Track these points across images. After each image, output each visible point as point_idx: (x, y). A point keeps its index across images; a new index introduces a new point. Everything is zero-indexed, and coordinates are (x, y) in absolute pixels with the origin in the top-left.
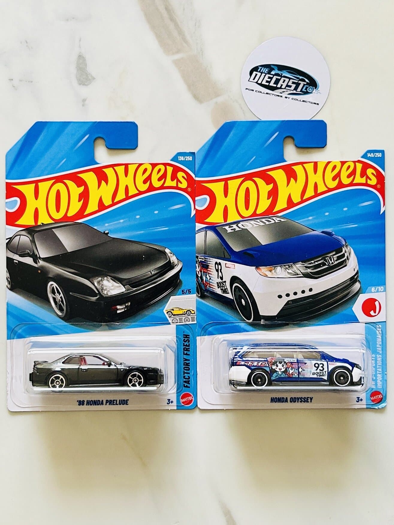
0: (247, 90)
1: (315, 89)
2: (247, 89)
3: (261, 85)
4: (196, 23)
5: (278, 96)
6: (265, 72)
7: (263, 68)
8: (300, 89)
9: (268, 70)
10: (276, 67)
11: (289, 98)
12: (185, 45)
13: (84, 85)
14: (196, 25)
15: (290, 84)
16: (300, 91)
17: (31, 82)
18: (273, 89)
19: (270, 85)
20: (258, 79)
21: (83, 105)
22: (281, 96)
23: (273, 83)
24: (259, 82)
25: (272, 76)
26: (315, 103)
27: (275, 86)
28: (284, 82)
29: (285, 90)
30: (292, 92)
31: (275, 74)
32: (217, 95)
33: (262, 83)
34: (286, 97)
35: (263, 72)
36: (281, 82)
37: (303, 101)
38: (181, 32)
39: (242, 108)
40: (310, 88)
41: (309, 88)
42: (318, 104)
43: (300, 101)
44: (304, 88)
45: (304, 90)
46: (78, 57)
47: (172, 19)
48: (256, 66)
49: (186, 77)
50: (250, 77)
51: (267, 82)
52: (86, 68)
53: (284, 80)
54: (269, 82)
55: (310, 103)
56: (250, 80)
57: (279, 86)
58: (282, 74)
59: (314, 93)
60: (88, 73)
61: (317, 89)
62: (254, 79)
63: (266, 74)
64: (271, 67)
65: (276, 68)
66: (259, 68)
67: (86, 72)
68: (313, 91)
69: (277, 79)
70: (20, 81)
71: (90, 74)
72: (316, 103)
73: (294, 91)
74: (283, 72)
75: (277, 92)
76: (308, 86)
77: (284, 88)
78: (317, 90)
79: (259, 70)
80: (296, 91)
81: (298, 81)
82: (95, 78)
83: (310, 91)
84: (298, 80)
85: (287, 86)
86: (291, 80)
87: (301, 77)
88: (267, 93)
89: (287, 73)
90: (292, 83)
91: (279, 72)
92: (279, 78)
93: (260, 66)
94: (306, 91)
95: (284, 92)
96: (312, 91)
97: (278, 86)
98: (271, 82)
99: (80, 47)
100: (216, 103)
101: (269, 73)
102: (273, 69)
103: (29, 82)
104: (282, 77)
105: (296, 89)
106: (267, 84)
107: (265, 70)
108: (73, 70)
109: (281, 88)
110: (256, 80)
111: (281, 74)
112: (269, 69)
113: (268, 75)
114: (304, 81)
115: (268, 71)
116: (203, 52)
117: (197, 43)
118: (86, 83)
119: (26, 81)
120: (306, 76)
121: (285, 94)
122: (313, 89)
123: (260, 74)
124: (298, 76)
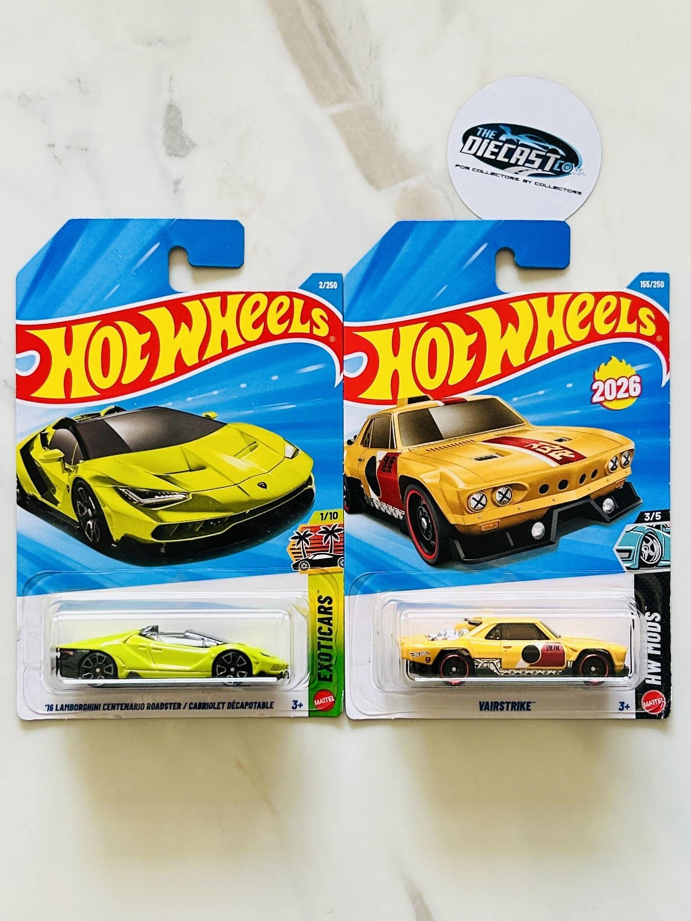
0: (457, 167)
1: (575, 167)
2: (459, 166)
3: (482, 158)
4: (371, 51)
5: (512, 178)
6: (490, 137)
7: (486, 130)
8: (550, 166)
9: (494, 133)
10: (508, 128)
12: (351, 88)
13: (175, 156)
14: (370, 55)
15: (532, 157)
16: (549, 171)
17: (87, 150)
18: (502, 166)
19: (497, 159)
20: (476, 149)
21: (175, 191)
22: (517, 179)
23: (504, 155)
24: (479, 154)
25: (501, 144)
26: (575, 192)
27: (506, 160)
28: (521, 154)
29: (523, 168)
30: (535, 172)
31: (506, 140)
32: (406, 176)
33: (484, 156)
34: (525, 181)
35: (486, 136)
36: (516, 155)
37: (555, 188)
38: (344, 67)
39: (447, 199)
40: (567, 165)
41: (565, 166)
42: (580, 193)
43: (549, 187)
44: (557, 165)
45: (555, 168)
46: (168, 107)
47: (329, 43)
48: (474, 126)
49: (353, 146)
50: (462, 145)
51: (493, 153)
52: (181, 126)
53: (522, 151)
54: (496, 154)
55: (566, 190)
56: (463, 151)
57: (513, 161)
58: (518, 141)
59: (574, 173)
60: (184, 136)
61: (577, 167)
62: (470, 149)
63: (491, 140)
64: (499, 127)
65: (508, 130)
66: (479, 129)
67: (182, 133)
68: (572, 171)
69: (509, 148)
70: (68, 147)
71: (187, 136)
72: (577, 191)
73: (539, 170)
74: (520, 137)
75: (509, 172)
77: (522, 164)
78: (579, 169)
79: (478, 134)
80: (543, 171)
81: (547, 153)
82: (196, 143)
84: (546, 151)
85: (528, 161)
86: (534, 152)
87: (551, 147)
88: (492, 174)
89: (528, 139)
90: (536, 157)
91: (514, 138)
92: (514, 147)
93: (479, 126)
94: (559, 170)
95: (522, 172)
96: (570, 171)
97: (511, 162)
98: (500, 154)
99: (171, 91)
100: (405, 189)
101: (496, 138)
102: (503, 132)
103: (82, 149)
104: (518, 145)
105: (542, 166)
106: (493, 157)
107: (491, 134)
108: (159, 129)
109: (516, 165)
110: (473, 150)
111: (516, 141)
112: (496, 132)
113: (493, 143)
114: (558, 153)
115: (494, 135)
116: (382, 102)
117: (373, 86)
118: (180, 153)
119: (77, 149)
120: (561, 144)
121: (523, 175)
122: (571, 169)
123: (481, 140)
124: (547, 145)
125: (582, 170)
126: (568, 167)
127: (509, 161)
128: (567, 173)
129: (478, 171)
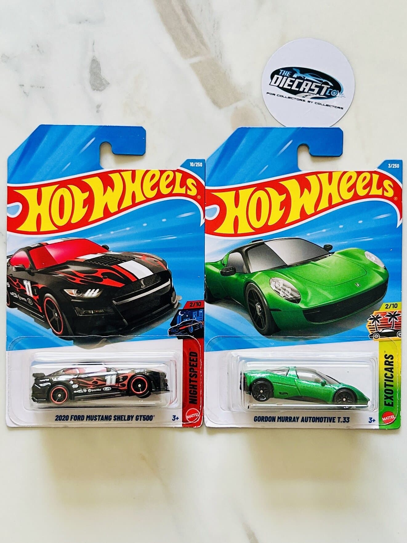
1: (339, 92)
2: (269, 93)
3: (282, 88)
4: (214, 24)
5: (301, 100)
6: (287, 75)
7: (285, 71)
8: (324, 92)
9: (290, 73)
10: (298, 70)
11: (312, 102)
12: (202, 47)
13: (97, 90)
14: (214, 27)
15: (313, 87)
16: (324, 95)
17: (43, 87)
18: (295, 93)
19: (292, 89)
20: (279, 83)
21: (97, 112)
22: (304, 101)
23: (296, 86)
24: (281, 86)
25: (294, 79)
26: (339, 108)
27: (297, 89)
28: (306, 86)
29: (308, 94)
30: (315, 96)
31: (297, 77)
32: (237, 100)
33: (284, 87)
34: (309, 102)
35: (285, 75)
36: (303, 86)
37: (327, 105)
38: (198, 34)
39: (262, 113)
40: (334, 91)
41: (333, 92)
42: (342, 108)
43: (324, 105)
44: (328, 92)
45: (327, 94)
46: (92, 61)
47: (189, 21)
48: (277, 69)
49: (204, 82)
50: (271, 81)
51: (289, 85)
52: (100, 72)
53: (307, 83)
54: (291, 86)
55: (334, 107)
56: (271, 84)
57: (301, 89)
58: (304, 77)
59: (339, 96)
60: (102, 78)
61: (341, 92)
62: (275, 83)
63: (288, 77)
64: (293, 70)
65: (298, 71)
66: (281, 71)
69: (299, 82)
70: (32, 86)
71: (104, 78)
73: (317, 95)
74: (306, 75)
75: (299, 96)
76: (332, 90)
77: (307, 92)
79: (280, 73)
80: (320, 95)
81: (322, 84)
82: (110, 82)
83: (333, 95)
84: (321, 83)
85: (310, 89)
86: (314, 84)
87: (324, 81)
88: (289, 98)
89: (310, 76)
90: (315, 87)
91: (302, 76)
92: (302, 81)
93: (281, 69)
94: (329, 94)
95: (307, 96)
96: (336, 95)
98: (294, 85)
99: (94, 51)
100: (236, 108)
101: (291, 76)
102: (295, 72)
103: (41, 87)
104: (304, 80)
105: (319, 93)
106: (289, 88)
107: (288, 73)
108: (87, 75)
109: (303, 92)
110: (277, 84)
111: (303, 77)
113: (289, 79)
114: (328, 84)
115: (290, 74)
116: (221, 55)
117: (216, 46)
118: (100, 89)
119: (38, 87)
120: (330, 79)
121: (308, 98)
122: (337, 93)
123: (282, 77)
124: (322, 80)
125: (343, 94)
126: (335, 93)
127: (299, 90)
128: (335, 96)
129: (280, 96)
